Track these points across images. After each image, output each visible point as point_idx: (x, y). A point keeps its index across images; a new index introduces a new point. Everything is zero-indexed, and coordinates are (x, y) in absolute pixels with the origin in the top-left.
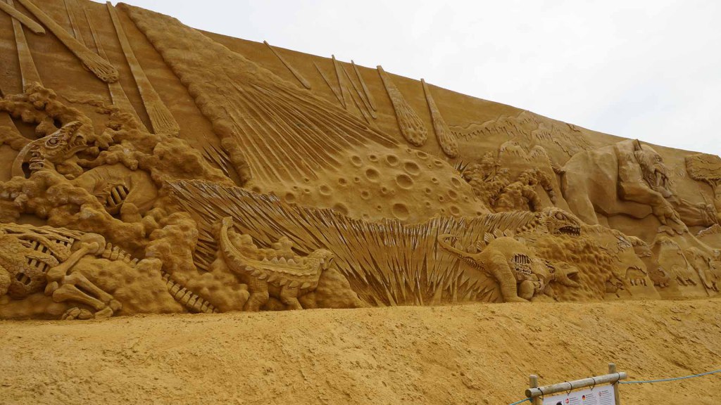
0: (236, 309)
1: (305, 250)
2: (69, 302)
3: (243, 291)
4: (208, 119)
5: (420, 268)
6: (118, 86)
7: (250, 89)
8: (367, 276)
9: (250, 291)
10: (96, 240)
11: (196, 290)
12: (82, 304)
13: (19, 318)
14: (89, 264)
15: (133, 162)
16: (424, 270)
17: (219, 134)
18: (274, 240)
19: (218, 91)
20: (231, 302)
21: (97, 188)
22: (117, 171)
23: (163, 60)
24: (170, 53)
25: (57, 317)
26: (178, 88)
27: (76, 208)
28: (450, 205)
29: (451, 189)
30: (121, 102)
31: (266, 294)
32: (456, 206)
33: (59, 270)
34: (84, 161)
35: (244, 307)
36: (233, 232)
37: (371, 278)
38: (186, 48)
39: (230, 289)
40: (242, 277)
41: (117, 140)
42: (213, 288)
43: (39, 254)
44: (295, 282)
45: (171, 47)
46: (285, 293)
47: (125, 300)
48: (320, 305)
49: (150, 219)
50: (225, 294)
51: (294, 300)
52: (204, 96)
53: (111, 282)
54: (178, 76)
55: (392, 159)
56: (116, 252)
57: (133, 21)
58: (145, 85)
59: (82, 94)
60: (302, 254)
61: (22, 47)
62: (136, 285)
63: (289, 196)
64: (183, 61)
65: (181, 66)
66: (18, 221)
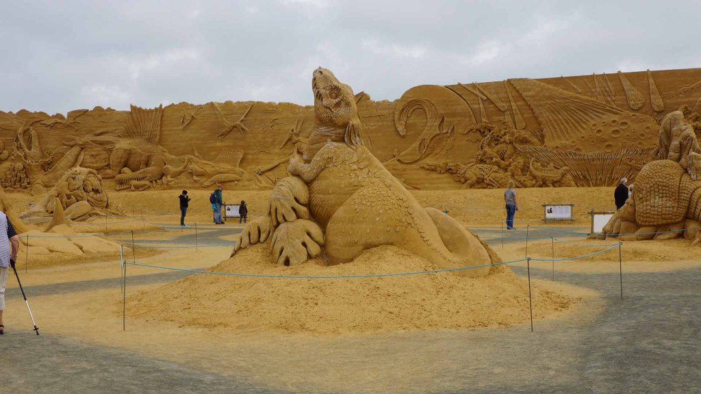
0: (530, 187)
1: (559, 167)
2: (488, 185)
3: (534, 182)
4: (536, 118)
5: (610, 173)
6: (508, 112)
7: (552, 102)
8: (583, 176)
9: (536, 182)
10: (496, 167)
11: (520, 181)
12: (491, 185)
13: (479, 188)
14: (493, 175)
15: (508, 141)
16: (612, 173)
17: (539, 124)
18: (548, 164)
19: (541, 105)
20: (529, 185)
21: (498, 151)
22: (504, 145)
23: (522, 97)
24: (524, 94)
25: (486, 188)
26: (527, 107)
27: (492, 158)
28: (638, 142)
29: (643, 133)
30: (508, 118)
31: (541, 183)
32: (642, 142)
33: (486, 177)
34: (496, 143)
35: (533, 186)
36: (535, 163)
37: (584, 177)
38: (529, 90)
39: (530, 181)
40: (535, 177)
41: (505, 134)
42: (525, 181)
43: (482, 173)
44: (551, 179)
45: (524, 91)
46: (547, 182)
47: (500, 184)
48: (560, 186)
49: (511, 160)
50: (528, 183)
51: (551, 185)
52: (535, 109)
53: (498, 180)
54: (527, 103)
55: (614, 122)
56: (501, 171)
57: (512, 85)
58: (515, 110)
59: (497, 118)
60: (558, 169)
61: (481, 106)
62: (503, 180)
63: (557, 147)
64: (528, 96)
65: (527, 99)
66: (480, 163)
